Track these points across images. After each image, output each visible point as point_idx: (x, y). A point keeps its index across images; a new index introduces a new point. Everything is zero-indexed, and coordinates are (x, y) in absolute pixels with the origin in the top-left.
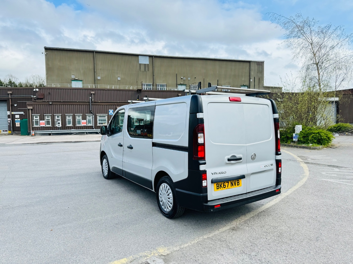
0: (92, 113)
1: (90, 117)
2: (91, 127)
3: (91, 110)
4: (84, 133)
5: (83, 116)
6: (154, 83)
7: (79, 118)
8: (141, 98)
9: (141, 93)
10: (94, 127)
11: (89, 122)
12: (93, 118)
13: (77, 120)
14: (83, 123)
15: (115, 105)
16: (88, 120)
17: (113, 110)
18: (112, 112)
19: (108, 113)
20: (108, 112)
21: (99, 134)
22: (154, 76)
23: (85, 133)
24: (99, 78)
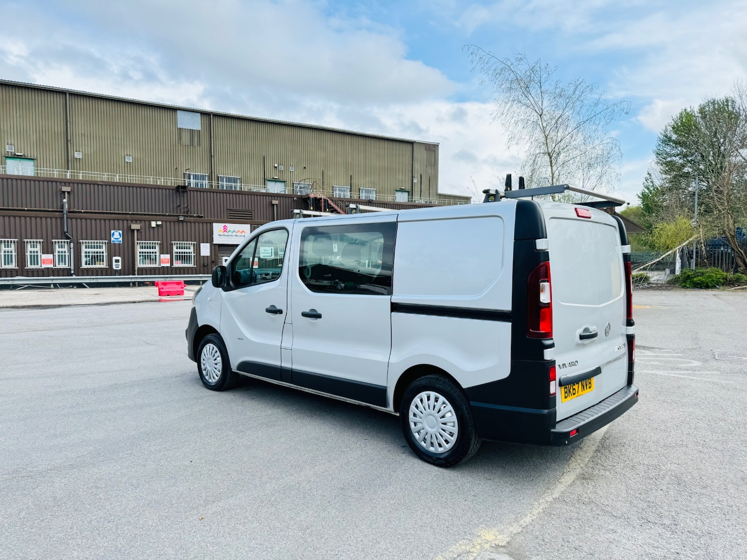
0: (68, 238)
1: (62, 248)
2: (66, 272)
3: (66, 230)
4: (49, 285)
5: (45, 244)
6: (213, 174)
7: (33, 249)
8: (186, 205)
9: (186, 194)
10: (72, 272)
11: (62, 258)
12: (72, 250)
13: (28, 254)
14: (46, 261)
15: (127, 220)
16: (56, 254)
17: (121, 232)
18: (119, 237)
19: (108, 238)
20: (108, 236)
21: (85, 287)
22: (213, 159)
23: (52, 286)
24: (78, 155)
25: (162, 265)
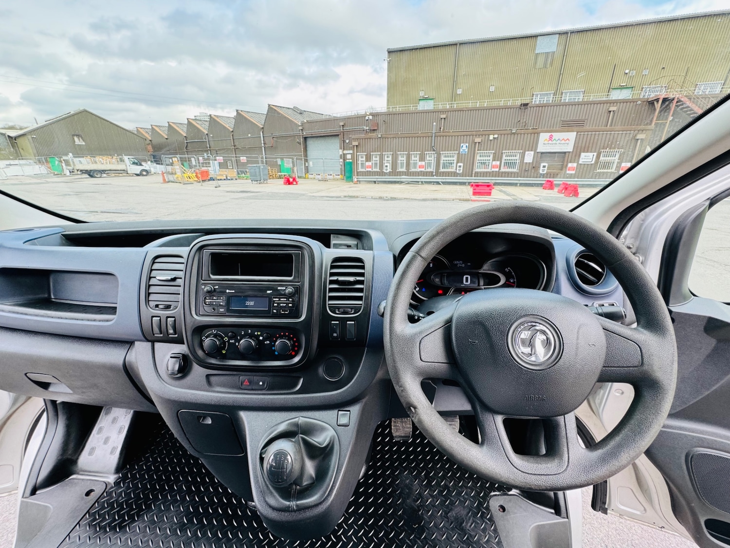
0: (434, 150)
1: (431, 158)
2: (431, 174)
3: (433, 145)
4: (418, 182)
5: (421, 155)
6: (558, 90)
7: (415, 159)
8: (525, 120)
9: (527, 110)
10: (434, 174)
11: (429, 165)
12: (435, 159)
14: (418, 165)
15: (473, 135)
17: (467, 144)
18: (465, 148)
19: (458, 150)
20: (458, 148)
21: (440, 184)
22: (561, 76)
23: (420, 183)
24: (459, 91)
25: (493, 170)
